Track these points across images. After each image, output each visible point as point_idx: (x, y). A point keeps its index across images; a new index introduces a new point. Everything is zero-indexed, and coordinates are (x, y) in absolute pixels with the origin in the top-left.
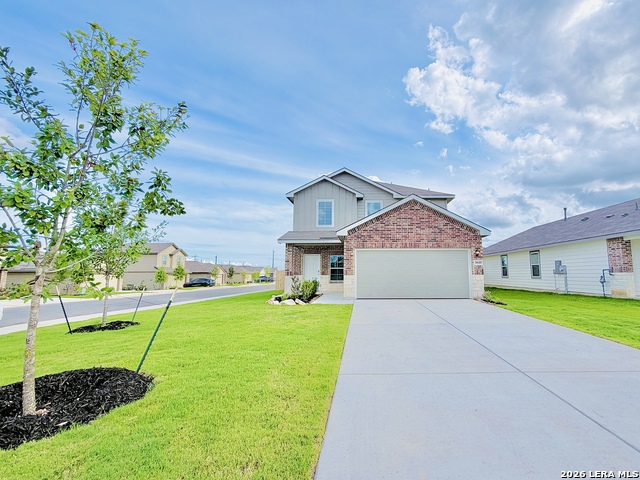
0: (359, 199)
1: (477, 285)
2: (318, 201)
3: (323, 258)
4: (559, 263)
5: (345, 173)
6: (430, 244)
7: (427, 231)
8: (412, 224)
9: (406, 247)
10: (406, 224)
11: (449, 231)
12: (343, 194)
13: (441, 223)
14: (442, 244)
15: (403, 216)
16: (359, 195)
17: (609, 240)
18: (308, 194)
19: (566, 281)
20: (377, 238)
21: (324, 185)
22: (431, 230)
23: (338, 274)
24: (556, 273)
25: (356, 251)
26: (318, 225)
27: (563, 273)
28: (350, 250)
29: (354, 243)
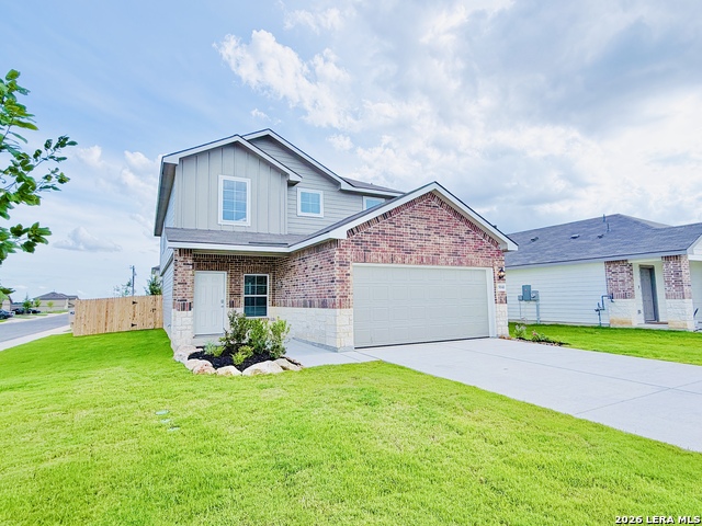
0: (291, 184)
1: (500, 317)
2: (222, 178)
5: (268, 139)
6: (451, 260)
7: (448, 240)
8: (429, 229)
9: (422, 262)
10: (421, 227)
11: (471, 242)
12: (265, 171)
13: (463, 229)
14: (463, 260)
15: (418, 213)
16: (293, 177)
17: (608, 262)
18: (203, 164)
19: (538, 309)
20: (384, 245)
22: (452, 239)
23: (257, 305)
24: (522, 298)
25: (353, 268)
26: (221, 220)
27: (535, 299)
28: (343, 264)
29: (350, 253)
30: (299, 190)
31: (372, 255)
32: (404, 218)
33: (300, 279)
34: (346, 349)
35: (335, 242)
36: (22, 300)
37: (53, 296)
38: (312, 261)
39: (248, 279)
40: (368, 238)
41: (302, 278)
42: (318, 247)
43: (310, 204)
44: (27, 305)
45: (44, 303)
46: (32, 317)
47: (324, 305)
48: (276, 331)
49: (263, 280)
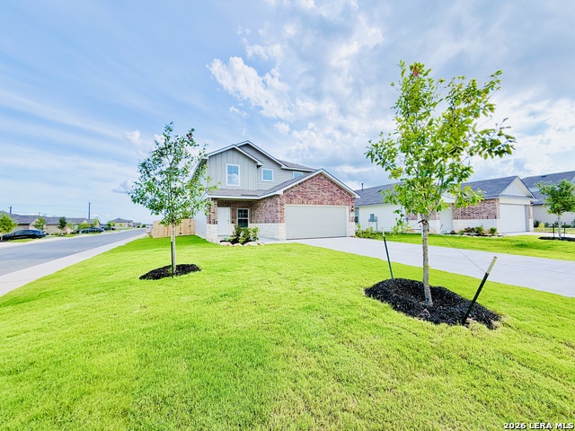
0: (258, 166)
1: (352, 227)
2: (227, 165)
3: (233, 211)
4: (372, 215)
5: (247, 145)
6: (329, 203)
7: (328, 194)
8: (319, 189)
9: (316, 204)
10: (316, 188)
11: (338, 194)
12: (246, 161)
13: (335, 189)
14: (335, 203)
16: (259, 164)
18: (219, 158)
19: (377, 225)
20: (299, 197)
21: (231, 153)
22: (330, 194)
23: (244, 223)
24: (370, 221)
25: (286, 206)
26: (227, 184)
27: (376, 221)
28: (282, 205)
29: (284, 200)
30: (262, 169)
31: (294, 201)
32: (308, 185)
33: (263, 210)
34: (282, 240)
35: (278, 195)
36: (106, 223)
37: (119, 220)
38: (269, 203)
39: (240, 211)
40: (292, 194)
41: (264, 211)
42: (271, 197)
43: (267, 176)
44: (109, 225)
45: (117, 224)
46: (111, 232)
47: (274, 222)
48: (255, 231)
49: (246, 211)
